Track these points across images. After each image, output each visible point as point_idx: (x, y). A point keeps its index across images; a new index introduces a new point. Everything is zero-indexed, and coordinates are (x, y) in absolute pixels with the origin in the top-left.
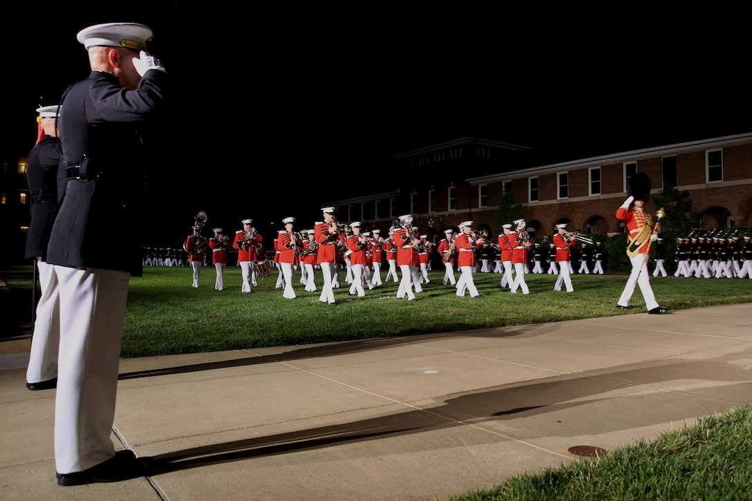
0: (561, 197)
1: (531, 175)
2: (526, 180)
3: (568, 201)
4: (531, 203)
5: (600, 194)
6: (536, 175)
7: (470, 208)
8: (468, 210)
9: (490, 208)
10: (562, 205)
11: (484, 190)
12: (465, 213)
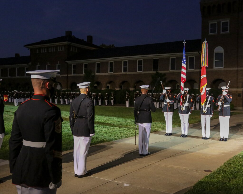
0: (110, 72)
1: (97, 62)
2: (94, 64)
3: (113, 74)
4: (97, 74)
5: (127, 72)
6: (99, 62)
7: (68, 74)
8: (66, 75)
9: (77, 75)
10: (111, 76)
11: (74, 66)
12: (65, 77)
